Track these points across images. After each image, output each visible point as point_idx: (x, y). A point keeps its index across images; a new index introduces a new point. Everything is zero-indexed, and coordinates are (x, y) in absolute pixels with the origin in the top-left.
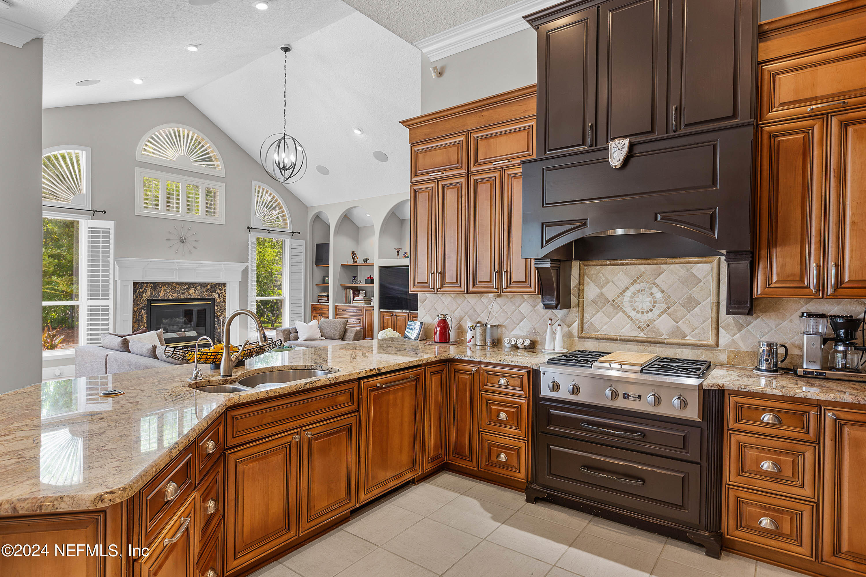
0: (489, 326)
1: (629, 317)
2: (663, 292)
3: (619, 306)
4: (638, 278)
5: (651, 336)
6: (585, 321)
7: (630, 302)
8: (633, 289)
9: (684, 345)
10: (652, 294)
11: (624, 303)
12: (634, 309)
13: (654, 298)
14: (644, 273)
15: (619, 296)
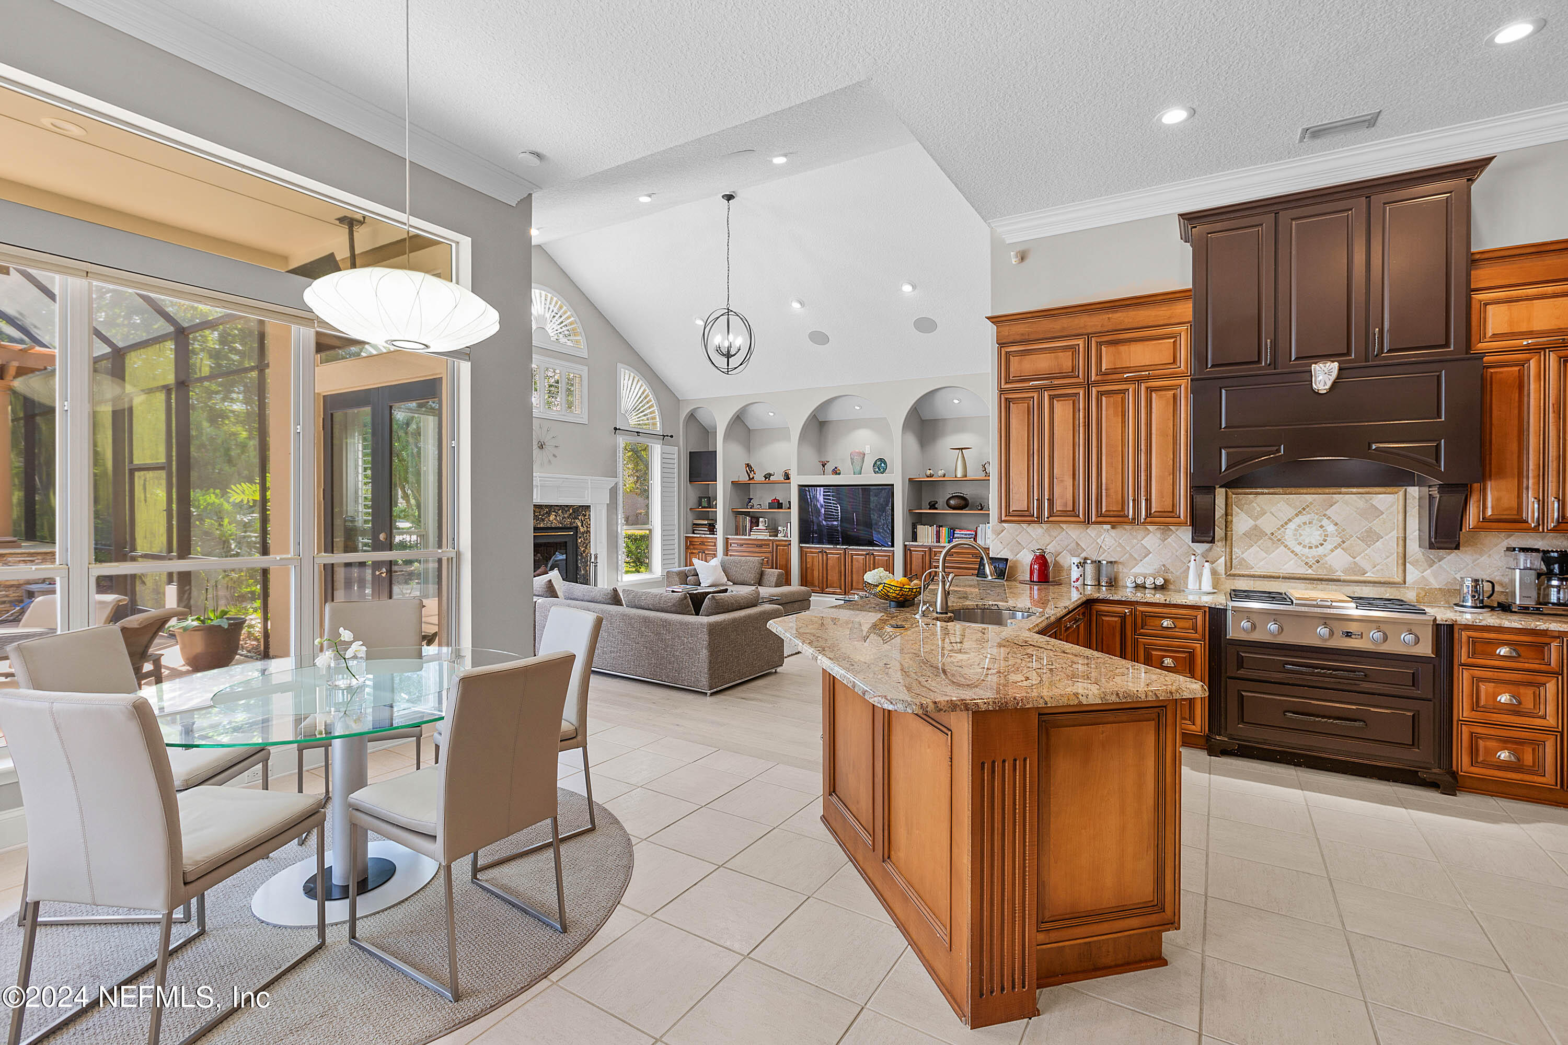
0: (1104, 562)
1: (1293, 552)
2: (1336, 524)
3: (1279, 540)
4: (1304, 509)
5: (1322, 573)
6: (1234, 557)
7: (1294, 535)
8: (1298, 520)
9: (1364, 582)
10: (1321, 527)
11: (1286, 537)
12: (1300, 544)
13: (1325, 531)
14: (1311, 503)
15: (1279, 529)
